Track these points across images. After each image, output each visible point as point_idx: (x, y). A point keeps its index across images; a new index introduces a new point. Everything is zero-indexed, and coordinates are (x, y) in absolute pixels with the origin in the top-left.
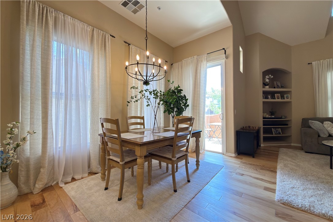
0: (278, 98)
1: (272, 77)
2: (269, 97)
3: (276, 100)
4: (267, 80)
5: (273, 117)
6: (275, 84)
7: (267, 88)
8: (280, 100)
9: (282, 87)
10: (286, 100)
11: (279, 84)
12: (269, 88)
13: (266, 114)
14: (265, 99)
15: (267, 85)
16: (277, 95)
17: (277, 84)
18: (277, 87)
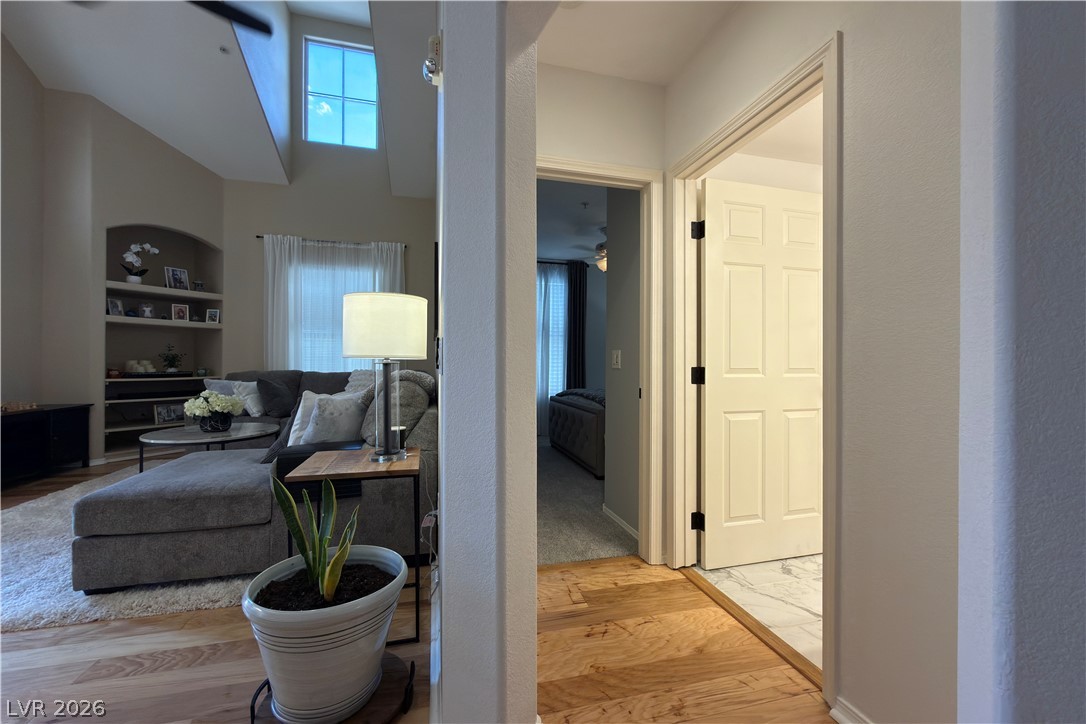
1: (157, 251)
2: (147, 310)
4: (131, 258)
5: (172, 370)
6: (168, 275)
7: (134, 283)
9: (196, 287)
11: (184, 276)
12: (142, 283)
13: (145, 362)
14: (127, 314)
15: (136, 274)
16: (174, 307)
17: (173, 274)
18: (178, 283)
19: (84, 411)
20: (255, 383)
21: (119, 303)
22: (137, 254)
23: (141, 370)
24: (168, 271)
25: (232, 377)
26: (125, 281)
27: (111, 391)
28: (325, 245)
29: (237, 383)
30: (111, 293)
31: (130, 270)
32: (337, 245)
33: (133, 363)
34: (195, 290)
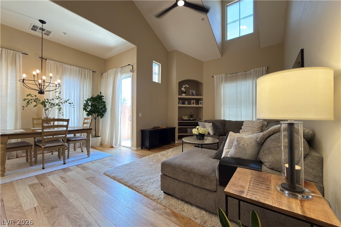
0: (193, 104)
1: (188, 86)
2: (186, 102)
3: (192, 105)
4: (183, 89)
5: (191, 119)
6: (191, 92)
7: (184, 96)
8: (194, 105)
9: (197, 95)
10: (200, 105)
11: (194, 92)
12: (185, 95)
13: (186, 117)
14: (182, 104)
15: (184, 93)
16: (192, 101)
17: (192, 92)
18: (193, 95)
19: (174, 129)
20: (212, 124)
21: (181, 101)
22: (184, 88)
23: (185, 119)
24: (191, 91)
25: (205, 121)
26: (182, 95)
27: (180, 124)
28: (233, 75)
29: (207, 123)
30: (179, 99)
31: (183, 92)
32: (238, 74)
33: (184, 117)
34: (197, 96)
